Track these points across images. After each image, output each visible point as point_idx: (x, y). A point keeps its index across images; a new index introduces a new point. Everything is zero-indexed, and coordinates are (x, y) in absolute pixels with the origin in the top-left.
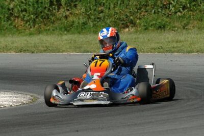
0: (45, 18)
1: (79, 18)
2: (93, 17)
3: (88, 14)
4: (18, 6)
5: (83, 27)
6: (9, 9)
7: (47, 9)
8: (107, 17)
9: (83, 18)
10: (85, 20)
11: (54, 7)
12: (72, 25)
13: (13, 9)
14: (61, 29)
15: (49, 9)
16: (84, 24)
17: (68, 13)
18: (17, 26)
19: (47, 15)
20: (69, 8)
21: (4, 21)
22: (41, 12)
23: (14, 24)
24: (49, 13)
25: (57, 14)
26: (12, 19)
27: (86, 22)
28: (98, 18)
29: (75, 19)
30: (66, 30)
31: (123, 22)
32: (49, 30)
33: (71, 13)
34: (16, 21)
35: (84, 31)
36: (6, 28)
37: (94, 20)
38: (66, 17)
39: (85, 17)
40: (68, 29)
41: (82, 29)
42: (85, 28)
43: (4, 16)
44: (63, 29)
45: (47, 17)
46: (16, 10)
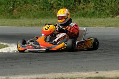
0: (71, 9)
1: (91, 10)
2: (98, 9)
3: (96, 7)
4: (56, 2)
5: (93, 15)
6: (51, 4)
7: (72, 4)
8: (107, 9)
9: (93, 10)
10: (94, 10)
11: (76, 3)
12: (86, 13)
13: (53, 4)
14: (80, 15)
15: (74, 4)
16: (94, 13)
17: (84, 6)
18: (55, 14)
19: (73, 7)
20: (85, 3)
21: (48, 11)
22: (69, 6)
23: (53, 12)
24: (74, 6)
25: (79, 7)
26: (53, 9)
27: (95, 11)
28: (102, 9)
29: (88, 10)
30: (83, 16)
31: (116, 12)
32: (73, 16)
33: (86, 7)
34: (55, 11)
35: (93, 17)
36: (49, 15)
37: (99, 11)
38: (83, 9)
39: (94, 9)
40: (84, 15)
41: (92, 15)
42: (94, 15)
43: (48, 8)
44: (81, 16)
45: (72, 9)
46: (55, 4)
